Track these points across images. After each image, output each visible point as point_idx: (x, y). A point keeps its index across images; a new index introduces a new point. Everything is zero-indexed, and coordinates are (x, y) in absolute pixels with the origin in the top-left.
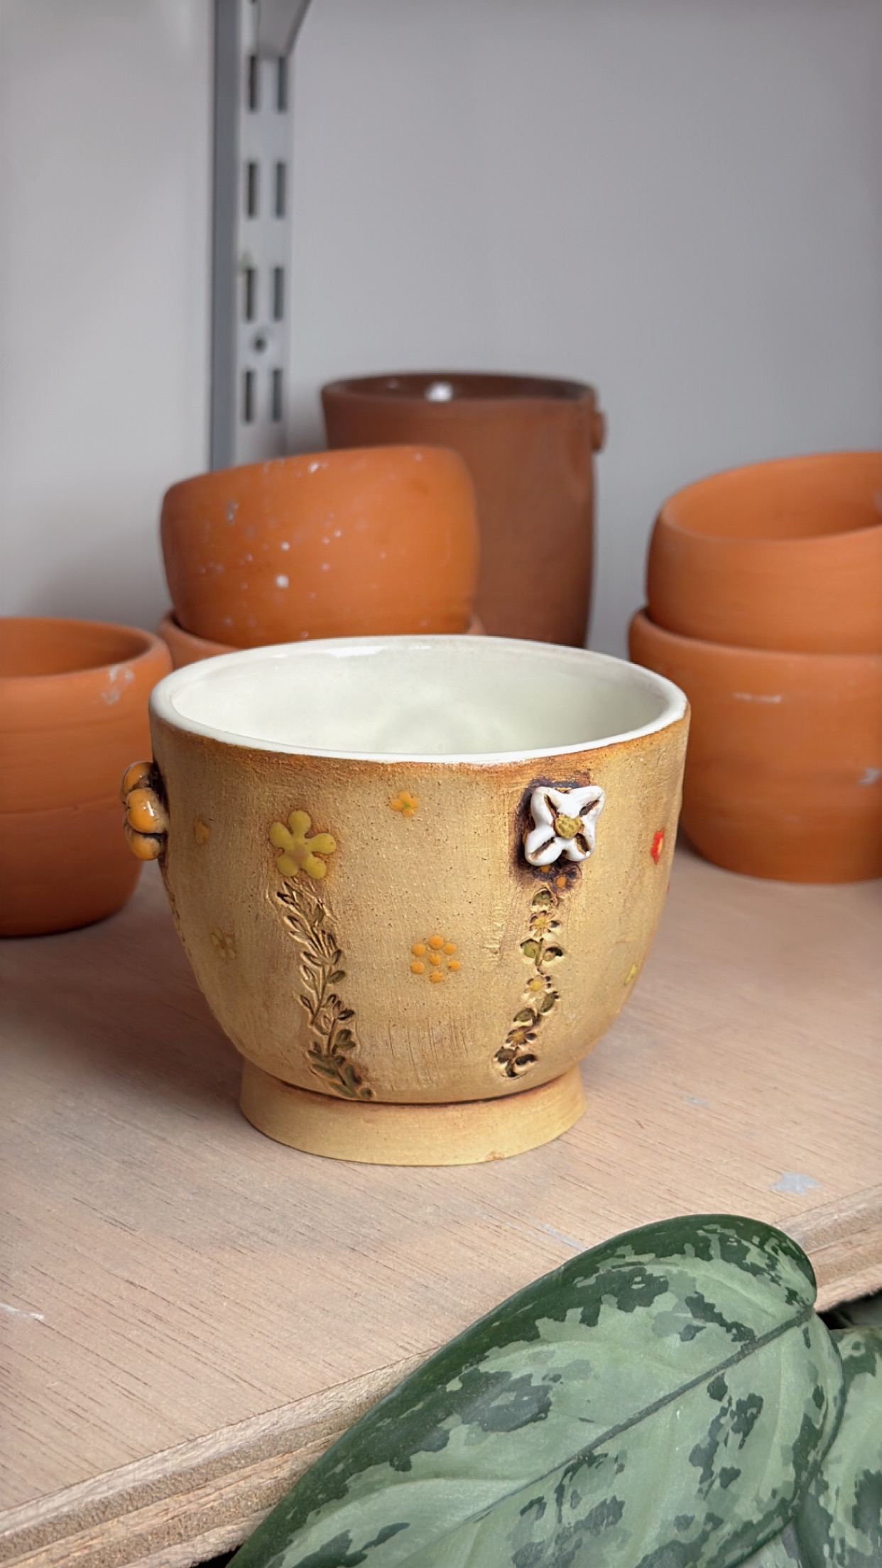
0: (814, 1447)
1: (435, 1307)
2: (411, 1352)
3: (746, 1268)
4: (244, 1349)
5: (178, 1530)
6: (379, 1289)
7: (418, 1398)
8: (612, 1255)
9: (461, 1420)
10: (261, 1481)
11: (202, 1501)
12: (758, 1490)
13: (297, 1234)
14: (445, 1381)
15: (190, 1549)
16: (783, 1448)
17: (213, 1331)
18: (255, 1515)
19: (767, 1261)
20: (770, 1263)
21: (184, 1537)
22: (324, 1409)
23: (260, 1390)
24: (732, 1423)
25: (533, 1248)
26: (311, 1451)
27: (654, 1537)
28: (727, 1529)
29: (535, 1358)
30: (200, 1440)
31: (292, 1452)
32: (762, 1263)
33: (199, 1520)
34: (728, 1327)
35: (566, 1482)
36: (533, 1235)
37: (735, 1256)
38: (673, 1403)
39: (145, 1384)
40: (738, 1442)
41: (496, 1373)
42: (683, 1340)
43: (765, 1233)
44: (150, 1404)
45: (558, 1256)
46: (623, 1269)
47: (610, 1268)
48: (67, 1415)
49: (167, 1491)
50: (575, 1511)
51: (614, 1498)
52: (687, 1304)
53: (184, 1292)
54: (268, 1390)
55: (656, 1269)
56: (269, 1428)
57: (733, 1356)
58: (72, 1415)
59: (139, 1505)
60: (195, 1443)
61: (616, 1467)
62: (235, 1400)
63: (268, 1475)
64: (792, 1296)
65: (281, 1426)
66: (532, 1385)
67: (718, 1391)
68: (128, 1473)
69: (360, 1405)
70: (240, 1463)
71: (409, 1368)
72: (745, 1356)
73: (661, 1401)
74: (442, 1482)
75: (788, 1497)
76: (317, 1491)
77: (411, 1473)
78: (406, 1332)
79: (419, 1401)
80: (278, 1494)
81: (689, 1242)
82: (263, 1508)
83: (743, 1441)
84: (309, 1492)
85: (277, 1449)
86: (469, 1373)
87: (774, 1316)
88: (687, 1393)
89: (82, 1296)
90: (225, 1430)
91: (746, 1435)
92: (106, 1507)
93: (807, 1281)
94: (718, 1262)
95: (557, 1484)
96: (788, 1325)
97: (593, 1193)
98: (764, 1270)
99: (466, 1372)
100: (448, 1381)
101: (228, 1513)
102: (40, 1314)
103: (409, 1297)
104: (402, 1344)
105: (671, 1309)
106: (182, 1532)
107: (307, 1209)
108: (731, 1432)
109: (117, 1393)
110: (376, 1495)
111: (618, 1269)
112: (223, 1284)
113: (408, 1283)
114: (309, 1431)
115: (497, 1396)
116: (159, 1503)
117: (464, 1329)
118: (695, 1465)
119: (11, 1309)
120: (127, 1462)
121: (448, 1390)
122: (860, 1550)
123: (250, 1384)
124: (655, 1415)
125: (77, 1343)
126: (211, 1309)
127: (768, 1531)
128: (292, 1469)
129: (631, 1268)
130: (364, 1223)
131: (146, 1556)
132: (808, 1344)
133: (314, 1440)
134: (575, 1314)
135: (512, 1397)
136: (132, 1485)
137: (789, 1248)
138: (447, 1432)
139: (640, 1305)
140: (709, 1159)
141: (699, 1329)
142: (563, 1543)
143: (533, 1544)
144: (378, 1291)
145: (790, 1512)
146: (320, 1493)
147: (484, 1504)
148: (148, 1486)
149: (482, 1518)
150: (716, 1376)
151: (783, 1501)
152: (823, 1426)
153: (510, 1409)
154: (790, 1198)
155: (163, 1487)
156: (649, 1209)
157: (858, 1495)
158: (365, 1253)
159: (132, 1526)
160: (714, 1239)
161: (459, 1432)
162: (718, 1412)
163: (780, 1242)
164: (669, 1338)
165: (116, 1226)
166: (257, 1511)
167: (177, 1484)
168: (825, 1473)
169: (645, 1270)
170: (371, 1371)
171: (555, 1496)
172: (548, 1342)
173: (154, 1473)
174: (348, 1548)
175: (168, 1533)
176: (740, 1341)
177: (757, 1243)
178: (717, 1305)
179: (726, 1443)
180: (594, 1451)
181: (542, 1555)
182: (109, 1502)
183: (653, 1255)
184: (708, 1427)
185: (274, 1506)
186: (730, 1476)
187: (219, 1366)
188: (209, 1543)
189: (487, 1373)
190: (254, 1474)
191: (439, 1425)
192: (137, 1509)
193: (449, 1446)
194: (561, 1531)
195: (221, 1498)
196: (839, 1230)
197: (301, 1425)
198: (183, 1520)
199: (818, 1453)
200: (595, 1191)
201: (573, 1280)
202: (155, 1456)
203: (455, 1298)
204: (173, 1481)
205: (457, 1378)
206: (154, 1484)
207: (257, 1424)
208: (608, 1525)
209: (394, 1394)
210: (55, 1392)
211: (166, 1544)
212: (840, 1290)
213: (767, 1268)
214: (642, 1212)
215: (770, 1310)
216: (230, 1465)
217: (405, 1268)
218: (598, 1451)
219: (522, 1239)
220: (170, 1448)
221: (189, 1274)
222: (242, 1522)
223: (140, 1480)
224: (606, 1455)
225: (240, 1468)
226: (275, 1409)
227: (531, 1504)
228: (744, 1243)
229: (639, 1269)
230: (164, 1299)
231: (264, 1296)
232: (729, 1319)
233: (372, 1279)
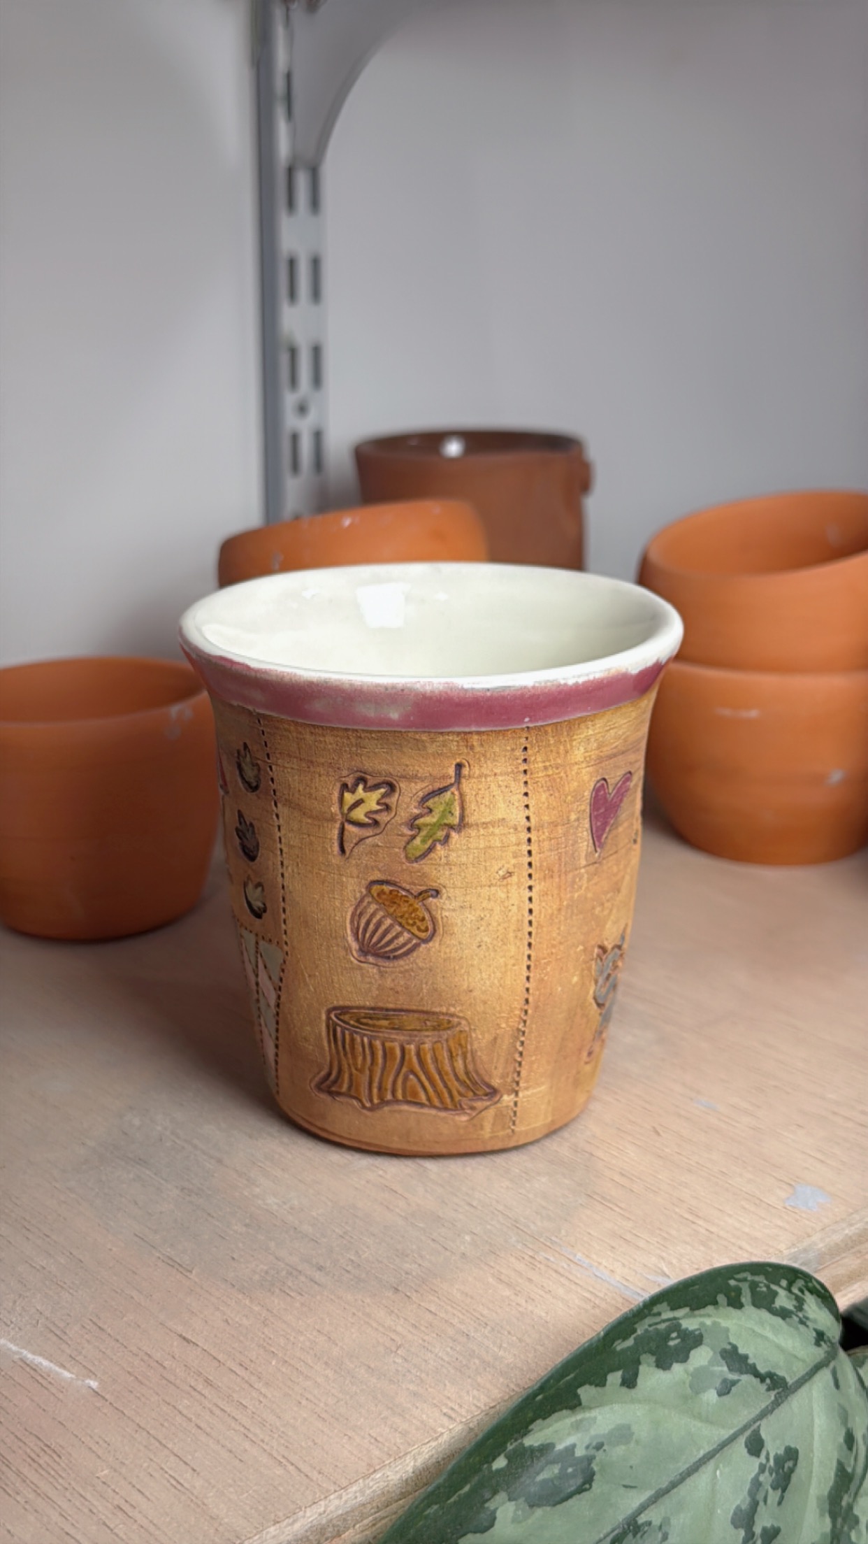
0: (847, 1490)
1: (477, 1361)
2: (455, 1421)
3: (774, 1312)
4: (292, 1421)
6: (421, 1339)
7: (465, 1481)
8: (650, 1314)
9: (507, 1498)
13: (343, 1272)
14: (491, 1459)
16: (818, 1499)
17: (261, 1399)
19: (795, 1303)
20: (797, 1305)
22: (371, 1490)
23: (307, 1476)
24: (770, 1480)
25: (567, 1283)
26: (358, 1531)
29: (577, 1426)
31: (340, 1536)
32: (790, 1305)
34: (762, 1378)
36: (565, 1266)
37: (764, 1301)
38: (712, 1463)
39: (194, 1470)
40: (777, 1499)
41: (542, 1445)
42: (720, 1394)
43: (792, 1275)
44: (197, 1498)
45: (592, 1293)
46: (659, 1327)
47: (646, 1327)
48: (114, 1514)
52: (723, 1358)
53: (234, 1348)
54: (315, 1475)
55: (690, 1323)
56: (316, 1519)
57: (767, 1407)
58: (120, 1514)
61: (660, 1535)
62: (282, 1489)
64: (820, 1337)
65: (328, 1515)
66: (576, 1455)
67: (755, 1446)
69: (407, 1480)
71: (453, 1437)
72: (779, 1405)
73: (700, 1460)
78: (448, 1394)
79: (466, 1483)
81: (721, 1292)
83: (782, 1498)
86: (513, 1449)
87: (804, 1361)
88: (726, 1448)
89: (137, 1355)
90: (272, 1529)
91: (784, 1491)
94: (749, 1310)
96: (817, 1368)
98: (793, 1313)
99: (511, 1448)
100: (494, 1459)
102: (95, 1380)
103: (451, 1348)
104: (445, 1410)
105: (706, 1363)
107: (352, 1241)
108: (770, 1490)
109: (165, 1482)
111: (654, 1327)
112: (272, 1337)
113: (451, 1331)
114: (357, 1513)
115: (542, 1470)
118: (736, 1527)
119: (67, 1374)
121: (494, 1469)
123: (297, 1467)
124: (696, 1475)
125: (129, 1418)
126: (260, 1370)
129: (667, 1324)
130: (407, 1256)
132: (837, 1385)
133: (362, 1521)
134: (615, 1378)
137: (814, 1287)
138: (494, 1512)
139: (677, 1362)
140: (723, 1170)
141: (734, 1383)
144: (420, 1341)
150: (752, 1428)
152: (854, 1469)
153: (555, 1482)
154: (804, 1215)
158: (408, 1294)
160: (745, 1288)
161: (505, 1511)
162: (757, 1470)
163: (806, 1282)
164: (706, 1394)
165: (173, 1266)
169: (680, 1325)
172: (590, 1408)
176: (774, 1389)
177: (785, 1286)
178: (751, 1355)
179: (765, 1501)
180: (637, 1519)
183: (686, 1310)
184: (748, 1486)
186: (771, 1535)
187: (267, 1444)
189: (531, 1446)
191: (486, 1505)
193: (498, 1526)
196: (849, 1242)
197: (349, 1509)
199: (850, 1496)
200: (622, 1212)
201: (613, 1343)
203: (496, 1349)
205: (502, 1456)
207: (304, 1517)
209: (441, 1480)
210: (104, 1483)
213: (795, 1311)
215: (801, 1355)
217: (446, 1312)
218: (642, 1519)
219: (556, 1271)
221: (240, 1325)
224: (649, 1523)
226: (320, 1500)
228: (774, 1287)
229: (675, 1326)
230: (215, 1358)
231: (311, 1351)
232: (762, 1369)
233: (414, 1326)
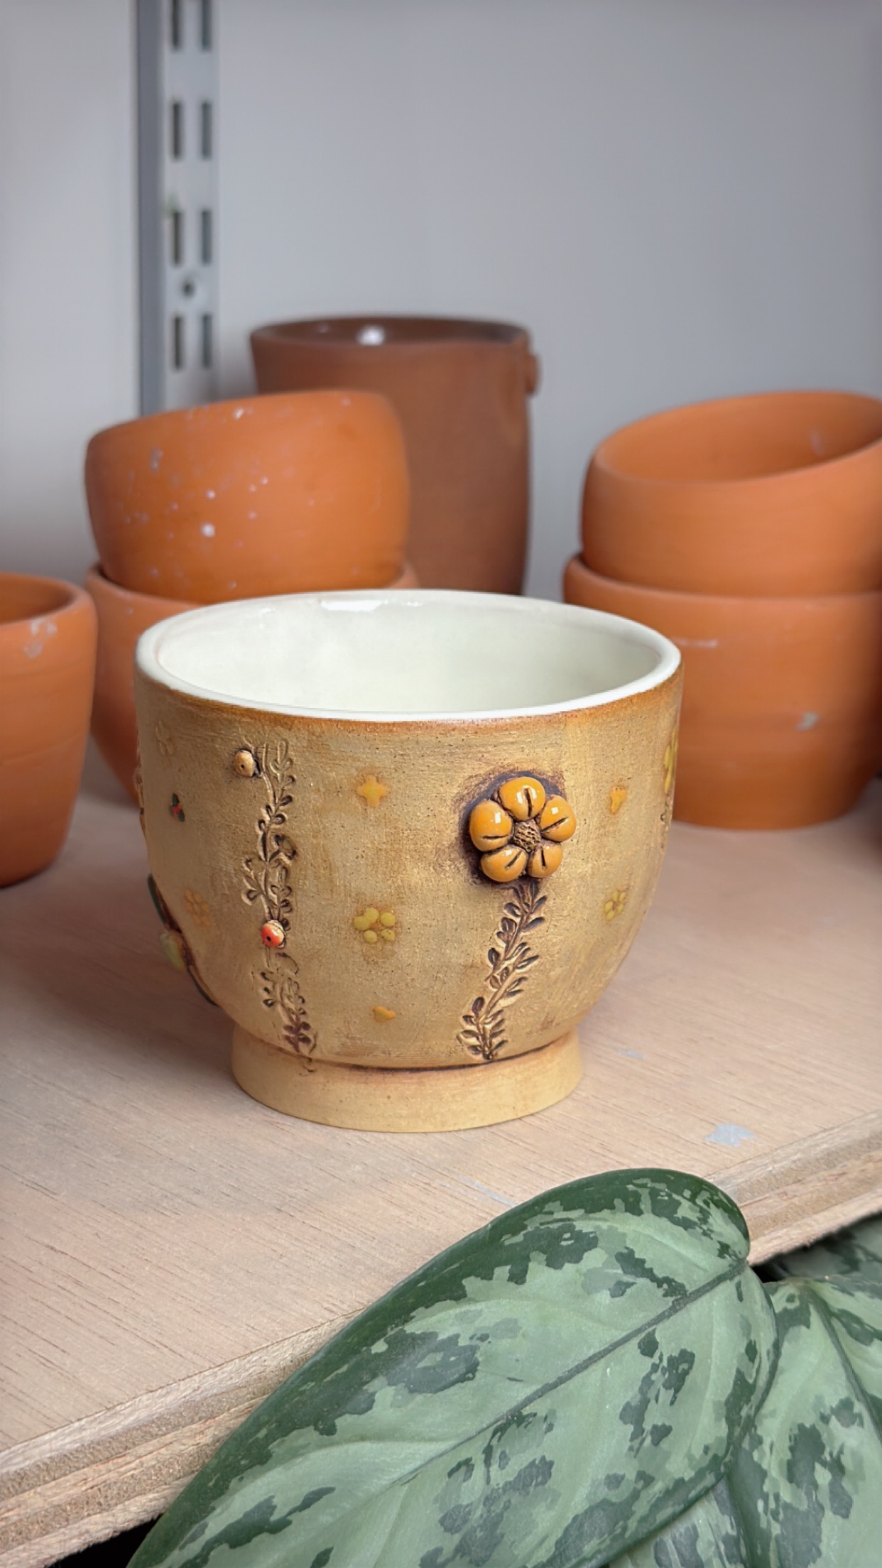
0: (748, 1401)
1: (362, 1267)
2: (336, 1313)
3: (677, 1222)
4: (166, 1314)
5: (97, 1500)
6: (305, 1250)
7: (343, 1361)
8: (541, 1212)
9: (386, 1382)
10: (183, 1447)
11: (122, 1469)
12: (690, 1447)
13: (223, 1196)
14: (369, 1342)
15: (110, 1519)
16: (715, 1404)
17: (134, 1296)
18: (176, 1482)
19: (699, 1215)
20: (701, 1217)
21: (104, 1507)
22: (247, 1373)
23: (181, 1356)
24: (662, 1380)
25: (462, 1205)
26: (234, 1416)
27: (585, 1496)
28: (658, 1487)
29: (461, 1318)
30: (118, 1408)
31: (214, 1418)
32: (693, 1216)
33: (119, 1489)
34: (659, 1282)
35: (494, 1442)
36: (462, 1192)
37: (665, 1210)
38: (603, 1361)
39: (64, 1351)
40: (670, 1398)
41: (423, 1333)
42: (613, 1296)
43: (697, 1186)
44: (67, 1372)
45: (488, 1213)
46: (551, 1226)
47: (538, 1225)
49: (85, 1460)
50: (504, 1471)
51: (543, 1458)
52: (617, 1259)
53: (105, 1257)
54: (190, 1355)
55: (585, 1225)
56: (190, 1394)
57: (664, 1312)
59: (57, 1475)
60: (114, 1411)
61: (545, 1426)
62: (155, 1366)
63: (192, 1442)
64: (724, 1249)
65: (202, 1392)
66: (459, 1345)
67: (649, 1347)
68: (45, 1443)
69: (284, 1369)
70: (160, 1430)
71: (335, 1330)
72: (676, 1311)
73: (590, 1358)
74: (367, 1446)
75: (721, 1454)
76: (240, 1457)
77: (336, 1437)
78: (331, 1294)
79: (344, 1364)
80: (201, 1461)
81: (619, 1197)
82: (185, 1475)
83: (675, 1397)
84: (231, 1458)
85: (199, 1415)
86: (394, 1334)
87: (705, 1271)
88: (617, 1350)
90: (145, 1397)
91: (677, 1391)
92: (22, 1478)
93: (740, 1234)
94: (648, 1217)
95: (486, 1445)
96: (720, 1279)
97: (526, 1148)
98: (695, 1224)
99: (392, 1333)
100: (373, 1343)
101: (150, 1482)
103: (335, 1257)
104: (327, 1306)
105: (601, 1266)
106: (102, 1501)
107: (233, 1170)
108: (662, 1388)
109: (35, 1361)
110: (301, 1459)
111: (546, 1226)
112: (145, 1247)
113: (334, 1243)
114: (232, 1396)
115: (424, 1357)
116: (76, 1473)
117: (389, 1289)
118: (625, 1423)
120: (43, 1432)
121: (373, 1352)
122: (794, 1505)
123: (170, 1349)
124: (585, 1372)
126: (132, 1273)
127: (700, 1487)
128: (214, 1434)
129: (560, 1224)
130: (291, 1182)
131: (65, 1527)
132: (740, 1298)
133: (237, 1406)
134: (502, 1272)
135: (439, 1357)
136: (48, 1455)
137: (721, 1201)
138: (373, 1394)
139: (569, 1262)
140: (642, 1111)
141: (629, 1285)
142: (491, 1505)
143: (461, 1506)
144: (303, 1251)
145: (722, 1469)
146: (241, 1459)
147: (410, 1467)
148: (65, 1456)
149: (408, 1481)
150: (647, 1332)
151: (715, 1457)
152: (755, 1380)
153: (437, 1369)
154: (723, 1150)
155: (81, 1456)
156: (581, 1163)
157: (792, 1449)
158: (291, 1213)
159: (50, 1497)
160: (645, 1193)
161: (384, 1394)
162: (649, 1369)
163: (712, 1195)
164: (599, 1295)
165: (38, 1190)
166: (180, 1478)
167: (96, 1453)
168: (759, 1428)
169: (574, 1227)
170: (295, 1333)
171: (483, 1456)
172: (476, 1301)
173: (70, 1443)
174: (271, 1514)
175: (87, 1503)
176: (672, 1296)
177: (688, 1197)
178: (647, 1259)
179: (657, 1400)
180: (522, 1411)
181: (470, 1517)
182: (26, 1474)
183: (580, 1212)
184: (640, 1383)
185: (196, 1473)
186: (662, 1433)
187: (140, 1331)
188: (130, 1512)
189: (413, 1334)
190: (175, 1441)
191: (365, 1388)
192: (54, 1479)
193: (376, 1408)
194: (489, 1492)
195: (142, 1466)
196: (774, 1181)
197: (224, 1390)
198: (102, 1489)
199: (751, 1408)
200: (527, 1146)
201: (501, 1238)
202: (71, 1425)
203: (382, 1258)
204: (91, 1450)
205: (382, 1340)
206: (72, 1454)
207: (178, 1390)
208: (537, 1485)
209: (317, 1358)
211: (86, 1514)
212: (775, 1242)
213: (699, 1222)
214: (574, 1167)
215: (703, 1264)
216: (150, 1432)
218: (526, 1411)
219: (451, 1196)
220: (87, 1417)
221: (112, 1238)
222: (164, 1489)
223: (56, 1450)
224: (535, 1415)
225: (162, 1435)
226: (196, 1374)
227: (459, 1466)
228: (675, 1196)
229: (568, 1226)
230: (84, 1264)
231: (187, 1260)
232: (659, 1273)
233: (296, 1239)
